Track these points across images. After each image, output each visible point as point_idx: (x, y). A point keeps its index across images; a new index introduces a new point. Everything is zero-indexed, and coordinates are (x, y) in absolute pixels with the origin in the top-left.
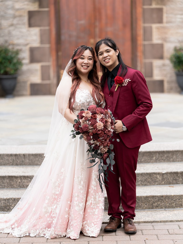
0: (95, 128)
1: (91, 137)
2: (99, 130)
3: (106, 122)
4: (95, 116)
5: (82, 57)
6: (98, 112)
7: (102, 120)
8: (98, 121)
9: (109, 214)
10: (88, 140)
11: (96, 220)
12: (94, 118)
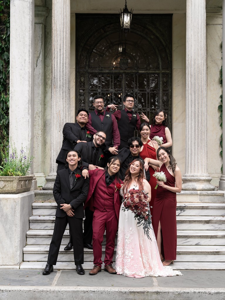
0: (134, 202)
1: (134, 208)
2: (137, 203)
3: (140, 197)
4: (133, 195)
5: (134, 164)
6: (134, 192)
7: (137, 196)
8: (135, 198)
9: (94, 264)
10: (133, 210)
11: (129, 266)
12: (132, 197)
